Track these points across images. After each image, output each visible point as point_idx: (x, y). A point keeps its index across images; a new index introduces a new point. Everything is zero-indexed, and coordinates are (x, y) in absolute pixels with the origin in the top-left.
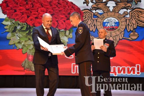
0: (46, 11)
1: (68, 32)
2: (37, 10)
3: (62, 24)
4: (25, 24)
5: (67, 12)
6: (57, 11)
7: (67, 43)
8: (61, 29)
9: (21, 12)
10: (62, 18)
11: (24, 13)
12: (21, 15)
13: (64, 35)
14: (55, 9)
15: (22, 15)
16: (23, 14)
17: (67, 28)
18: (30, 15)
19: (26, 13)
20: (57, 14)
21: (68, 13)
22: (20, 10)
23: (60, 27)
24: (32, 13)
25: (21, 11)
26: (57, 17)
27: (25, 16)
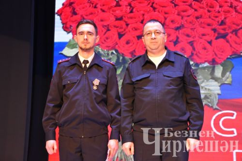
0: (163, 19)
1: (218, 71)
2: (142, 19)
3: (205, 49)
4: (114, 52)
5: (217, 19)
7: (217, 96)
8: (201, 63)
9: (103, 26)
10: (203, 35)
11: (110, 28)
12: (103, 33)
13: (210, 77)
14: (185, 13)
15: (105, 33)
16: (108, 30)
17: (217, 60)
18: (125, 30)
19: (115, 26)
20: (190, 25)
21: (218, 22)
22: (102, 21)
23: (198, 56)
24: (129, 26)
25: (105, 24)
26: (190, 34)
27: (114, 33)
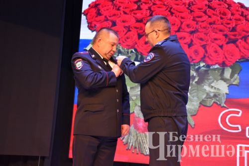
0: (179, 23)
1: (228, 73)
3: (216, 52)
4: (133, 51)
5: (228, 26)
6: (204, 24)
7: (225, 96)
8: (212, 65)
9: (125, 27)
11: (131, 29)
12: (125, 33)
13: (220, 78)
14: (200, 19)
15: (127, 32)
16: (129, 31)
17: (227, 63)
19: (135, 28)
20: (204, 30)
21: (230, 28)
22: (124, 22)
23: (209, 58)
25: (127, 25)
26: (203, 38)
27: (134, 34)
